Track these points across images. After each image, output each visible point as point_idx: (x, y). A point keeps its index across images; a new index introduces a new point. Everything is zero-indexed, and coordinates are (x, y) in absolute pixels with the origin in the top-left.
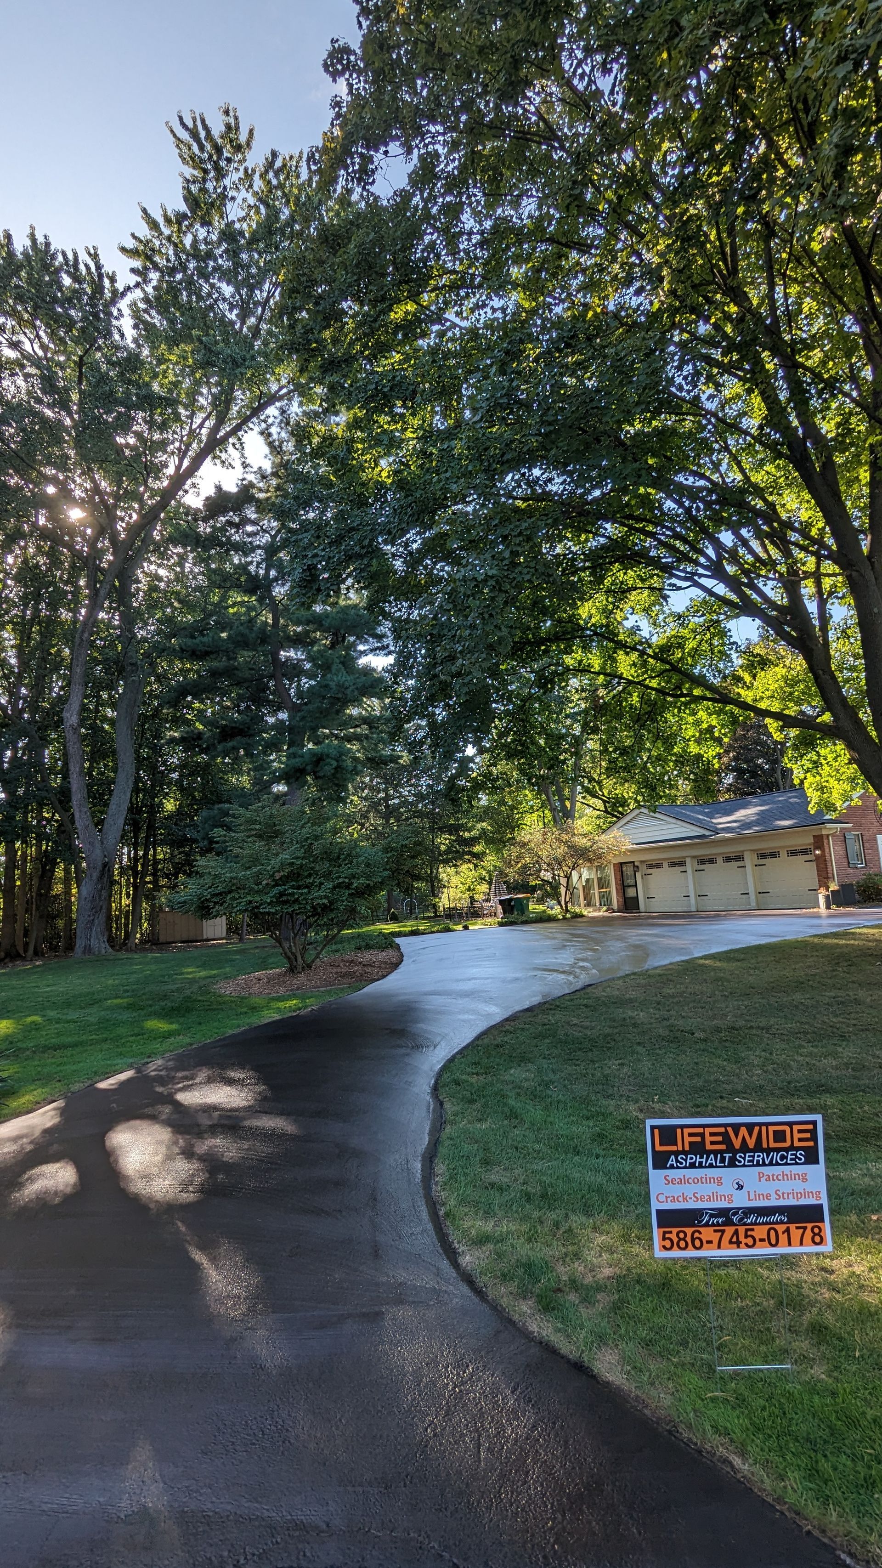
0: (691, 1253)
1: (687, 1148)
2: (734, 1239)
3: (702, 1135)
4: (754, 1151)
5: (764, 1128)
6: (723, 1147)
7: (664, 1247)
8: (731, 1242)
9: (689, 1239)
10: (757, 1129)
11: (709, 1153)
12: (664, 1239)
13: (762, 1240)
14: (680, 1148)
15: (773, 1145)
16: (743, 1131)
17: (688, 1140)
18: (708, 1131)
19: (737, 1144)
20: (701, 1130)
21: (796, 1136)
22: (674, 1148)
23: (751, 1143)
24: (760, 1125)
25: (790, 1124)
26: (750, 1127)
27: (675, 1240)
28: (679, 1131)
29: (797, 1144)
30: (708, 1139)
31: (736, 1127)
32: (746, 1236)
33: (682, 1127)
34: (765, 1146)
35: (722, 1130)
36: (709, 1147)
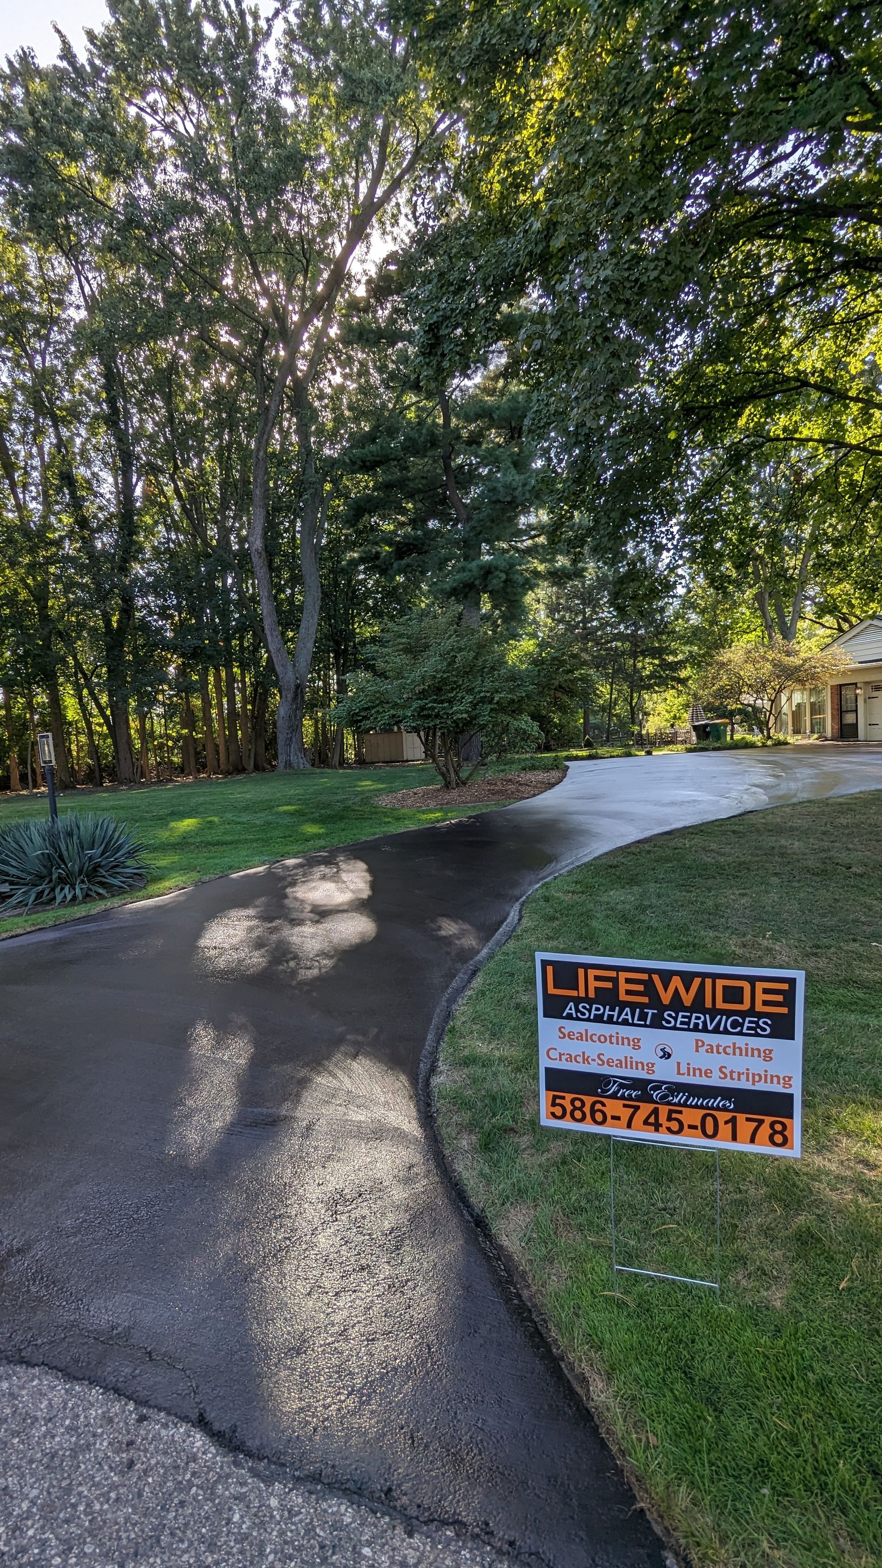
0: (588, 1127)
1: (592, 994)
2: (652, 1120)
3: (615, 981)
4: (692, 1009)
5: (708, 982)
6: (646, 1000)
7: (553, 1114)
8: (646, 1122)
9: (587, 1109)
10: (697, 981)
11: (623, 1005)
12: (554, 1104)
13: (695, 1127)
14: (582, 994)
15: (720, 1005)
16: (676, 982)
17: (593, 984)
18: (623, 976)
19: (666, 998)
20: (613, 974)
21: (760, 997)
22: (574, 993)
23: (688, 999)
24: (704, 975)
25: (752, 980)
26: (687, 978)
27: (569, 1108)
28: (581, 972)
29: (759, 1007)
30: (623, 987)
31: (666, 976)
32: (669, 1119)
33: (587, 967)
34: (708, 1004)
35: (645, 977)
36: (623, 997)
